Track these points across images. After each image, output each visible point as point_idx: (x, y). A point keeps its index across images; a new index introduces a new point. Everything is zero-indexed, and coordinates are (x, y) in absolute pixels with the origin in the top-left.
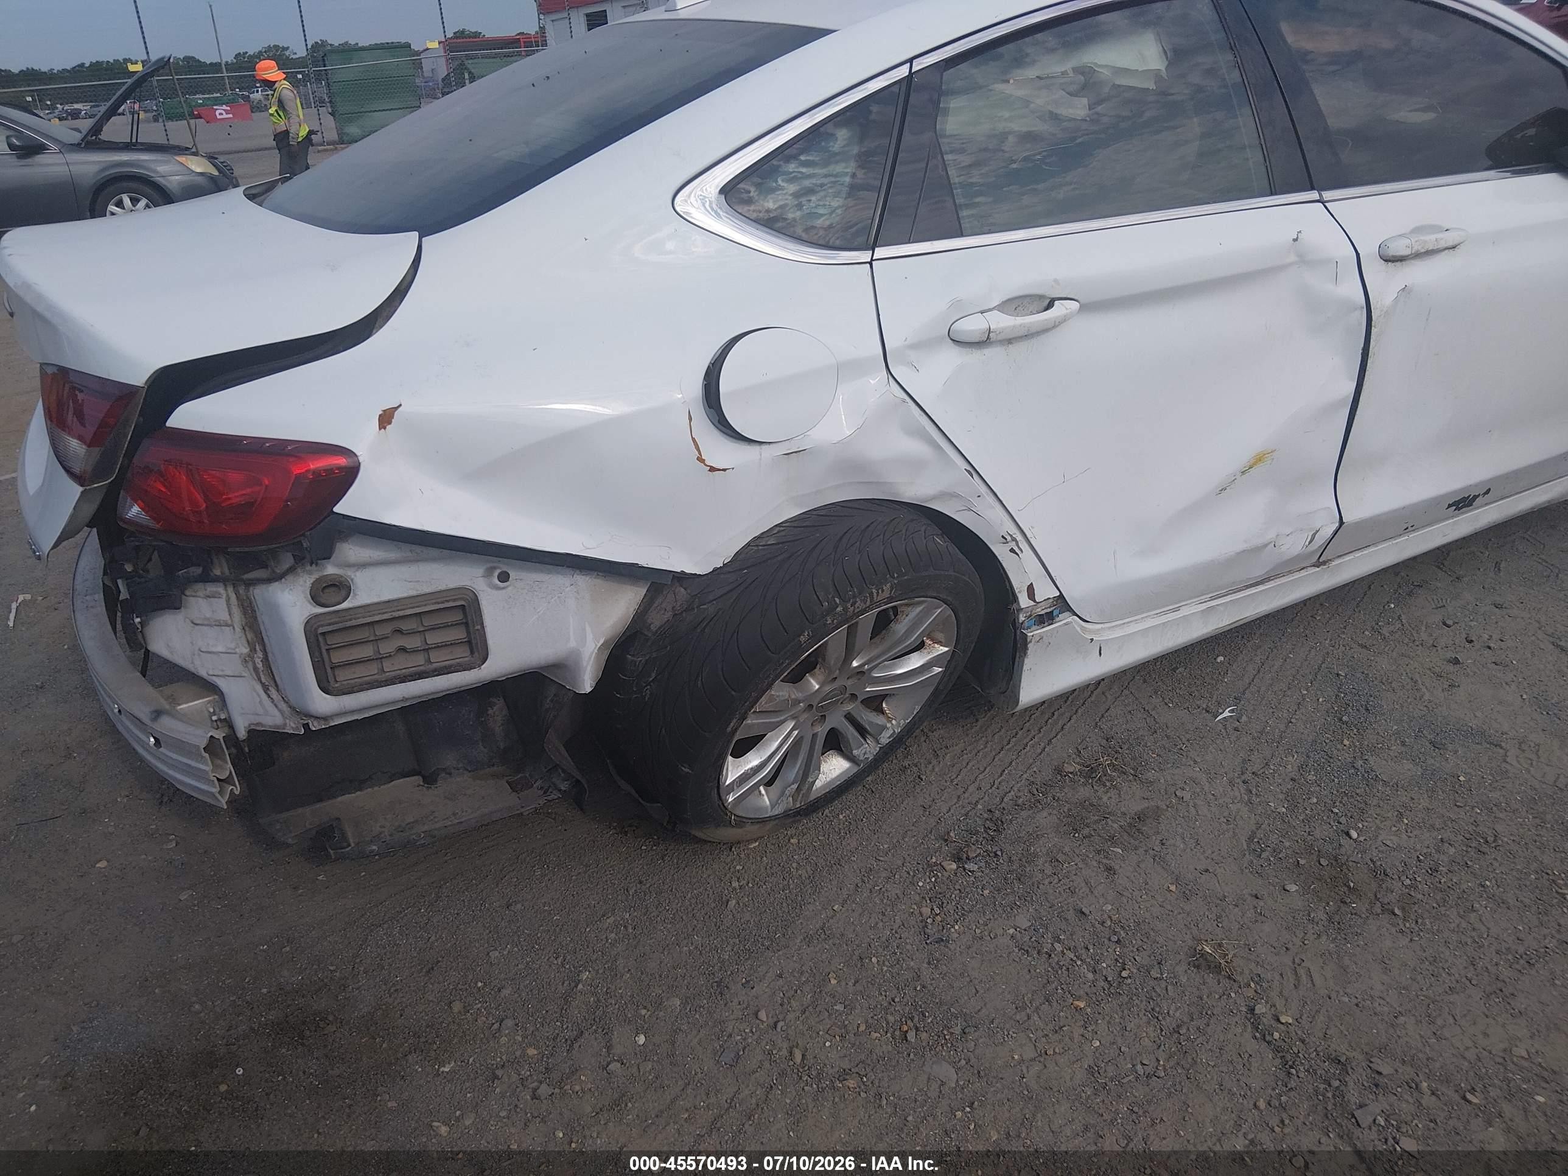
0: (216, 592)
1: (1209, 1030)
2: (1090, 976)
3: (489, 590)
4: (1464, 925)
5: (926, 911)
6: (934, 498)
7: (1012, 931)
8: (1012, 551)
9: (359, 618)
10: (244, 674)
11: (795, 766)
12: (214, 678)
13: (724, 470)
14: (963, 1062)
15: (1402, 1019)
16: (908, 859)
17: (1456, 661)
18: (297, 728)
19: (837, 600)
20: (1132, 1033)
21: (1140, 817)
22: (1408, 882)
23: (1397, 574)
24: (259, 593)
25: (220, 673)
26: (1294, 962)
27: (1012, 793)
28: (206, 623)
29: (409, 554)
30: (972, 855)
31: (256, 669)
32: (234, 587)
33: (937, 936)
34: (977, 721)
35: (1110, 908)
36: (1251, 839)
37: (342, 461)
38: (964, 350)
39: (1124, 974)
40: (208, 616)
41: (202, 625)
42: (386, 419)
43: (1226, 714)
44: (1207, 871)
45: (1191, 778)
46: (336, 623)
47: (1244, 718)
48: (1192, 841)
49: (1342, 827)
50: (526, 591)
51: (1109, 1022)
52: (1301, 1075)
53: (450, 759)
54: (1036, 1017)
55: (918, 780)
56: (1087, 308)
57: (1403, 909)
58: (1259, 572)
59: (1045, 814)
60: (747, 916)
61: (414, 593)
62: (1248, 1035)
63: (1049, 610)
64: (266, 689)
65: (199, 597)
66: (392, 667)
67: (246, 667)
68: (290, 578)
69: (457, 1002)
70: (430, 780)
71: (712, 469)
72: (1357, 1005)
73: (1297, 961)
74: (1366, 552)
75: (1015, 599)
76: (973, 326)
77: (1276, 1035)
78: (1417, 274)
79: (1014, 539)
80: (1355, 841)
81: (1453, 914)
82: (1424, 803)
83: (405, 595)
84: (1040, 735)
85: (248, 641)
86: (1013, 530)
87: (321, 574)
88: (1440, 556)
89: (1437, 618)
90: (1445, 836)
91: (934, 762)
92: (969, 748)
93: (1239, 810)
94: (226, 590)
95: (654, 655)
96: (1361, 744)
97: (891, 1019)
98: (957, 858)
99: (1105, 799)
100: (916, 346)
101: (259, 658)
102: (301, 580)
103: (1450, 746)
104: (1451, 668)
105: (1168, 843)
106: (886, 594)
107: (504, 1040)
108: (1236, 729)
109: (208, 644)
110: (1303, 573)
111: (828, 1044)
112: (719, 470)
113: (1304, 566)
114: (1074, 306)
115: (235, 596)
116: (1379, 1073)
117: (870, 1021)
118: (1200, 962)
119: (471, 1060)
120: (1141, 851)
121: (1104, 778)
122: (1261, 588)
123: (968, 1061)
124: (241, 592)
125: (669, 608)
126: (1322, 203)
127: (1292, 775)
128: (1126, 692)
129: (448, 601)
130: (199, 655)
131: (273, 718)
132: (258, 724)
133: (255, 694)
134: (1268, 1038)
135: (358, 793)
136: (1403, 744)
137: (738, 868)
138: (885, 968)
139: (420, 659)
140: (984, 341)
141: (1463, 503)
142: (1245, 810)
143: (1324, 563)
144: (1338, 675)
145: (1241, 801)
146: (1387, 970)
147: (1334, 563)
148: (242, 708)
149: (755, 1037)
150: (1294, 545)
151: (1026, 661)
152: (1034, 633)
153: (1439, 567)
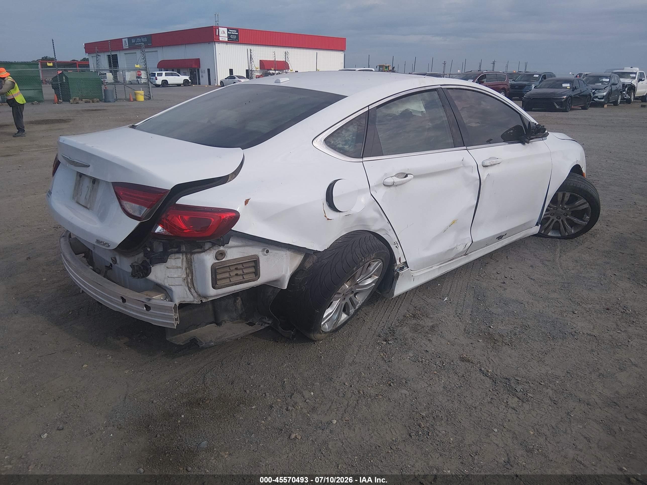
0: (179, 257)
1: (471, 375)
2: (435, 366)
3: (263, 256)
4: (527, 346)
5: (382, 354)
6: (378, 230)
7: (409, 357)
8: (396, 247)
9: (227, 264)
10: (182, 284)
11: (336, 314)
12: (171, 286)
13: (331, 220)
14: (409, 389)
15: (519, 369)
16: (370, 342)
17: (504, 283)
18: (199, 302)
19: (363, 258)
20: (451, 378)
21: (433, 327)
22: (509, 337)
23: (480, 260)
24: (196, 256)
25: (174, 284)
26: (487, 358)
27: (394, 323)
28: (172, 267)
29: (245, 244)
30: (389, 339)
31: (187, 282)
32: (186, 255)
33: (388, 360)
34: (375, 304)
35: (433, 349)
36: (465, 330)
37: (234, 214)
38: (386, 188)
39: (444, 364)
40: (174, 265)
41: (170, 268)
42: (246, 202)
43: (446, 299)
44: (456, 338)
45: (443, 316)
46: (221, 265)
47: (452, 300)
48: (449, 332)
49: (488, 326)
50: (272, 256)
51: (444, 376)
52: (499, 383)
53: (226, 317)
54: (424, 377)
55: (364, 321)
56: (415, 177)
57: (510, 344)
58: (452, 256)
59: (405, 327)
60: (328, 361)
61: (242, 256)
62: (482, 375)
63: (403, 266)
64: (189, 289)
65: (172, 259)
66: (234, 280)
67: (184, 282)
68: (208, 251)
69: (247, 390)
70: (218, 324)
71: (328, 219)
72: (507, 366)
73: (488, 357)
74: (476, 251)
75: (395, 262)
76: (390, 181)
77: (489, 374)
78: (490, 170)
79: (397, 243)
80: (492, 329)
81: (524, 344)
82: (507, 318)
83: (240, 257)
84: (395, 307)
85: (186, 273)
86: (397, 241)
87: (219, 250)
88: (491, 255)
89: (495, 272)
90: (516, 326)
91: (367, 316)
92: (375, 312)
93: (459, 324)
94: (183, 256)
95: (306, 277)
96: (486, 305)
97: (384, 381)
98: (386, 341)
99: (421, 323)
100: (376, 186)
101: (190, 278)
102: (212, 252)
103: (509, 304)
104: (503, 285)
105: (443, 333)
106: (373, 257)
107: (268, 398)
108: (450, 303)
109: (171, 275)
110: (462, 257)
111: (369, 389)
112: (330, 219)
113: (462, 255)
114: (412, 176)
115: (185, 258)
116: (518, 380)
117: (378, 382)
118: (463, 359)
119: (261, 404)
120: (436, 335)
121: (418, 318)
122: (452, 261)
123: (410, 389)
124: (188, 257)
125: (312, 262)
126: (467, 150)
127: (470, 313)
128: (415, 295)
129: (251, 259)
130: (167, 278)
131: (189, 298)
132: (183, 301)
133: (185, 291)
134: (487, 375)
135: (196, 329)
136: (497, 304)
137: (319, 348)
138: (377, 370)
139: (241, 278)
140: (393, 185)
141: (500, 237)
142: (460, 323)
143: (467, 254)
144: (473, 287)
145: (458, 321)
146: (511, 358)
147: (469, 255)
148: (179, 296)
149: (347, 389)
150: (461, 248)
151: (397, 281)
152: (401, 272)
153: (491, 258)
